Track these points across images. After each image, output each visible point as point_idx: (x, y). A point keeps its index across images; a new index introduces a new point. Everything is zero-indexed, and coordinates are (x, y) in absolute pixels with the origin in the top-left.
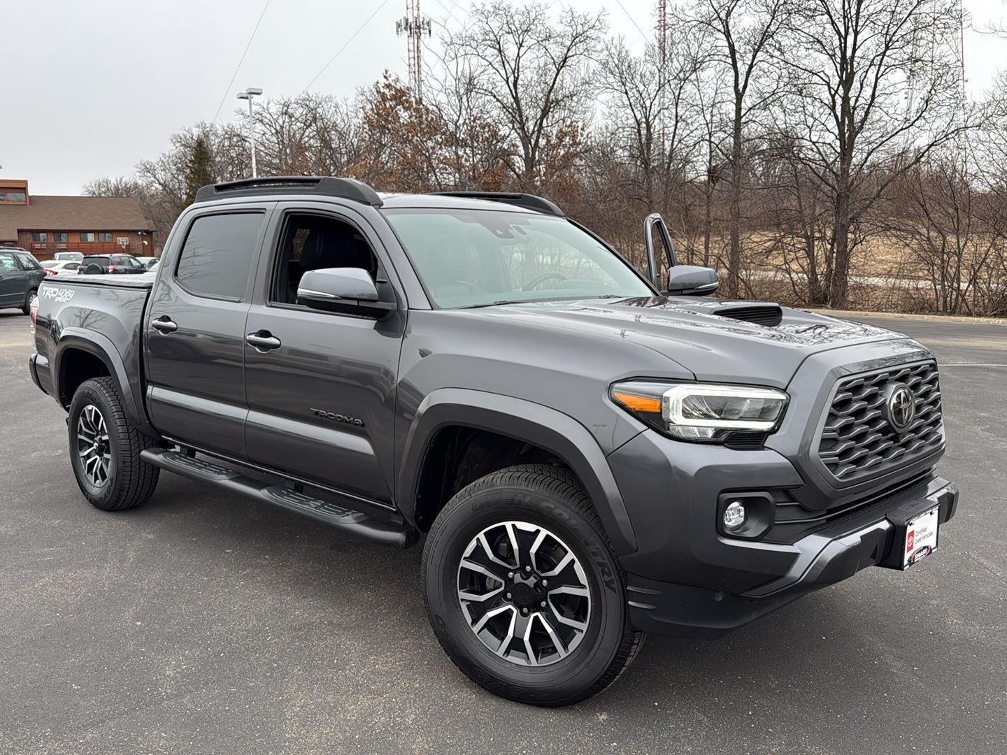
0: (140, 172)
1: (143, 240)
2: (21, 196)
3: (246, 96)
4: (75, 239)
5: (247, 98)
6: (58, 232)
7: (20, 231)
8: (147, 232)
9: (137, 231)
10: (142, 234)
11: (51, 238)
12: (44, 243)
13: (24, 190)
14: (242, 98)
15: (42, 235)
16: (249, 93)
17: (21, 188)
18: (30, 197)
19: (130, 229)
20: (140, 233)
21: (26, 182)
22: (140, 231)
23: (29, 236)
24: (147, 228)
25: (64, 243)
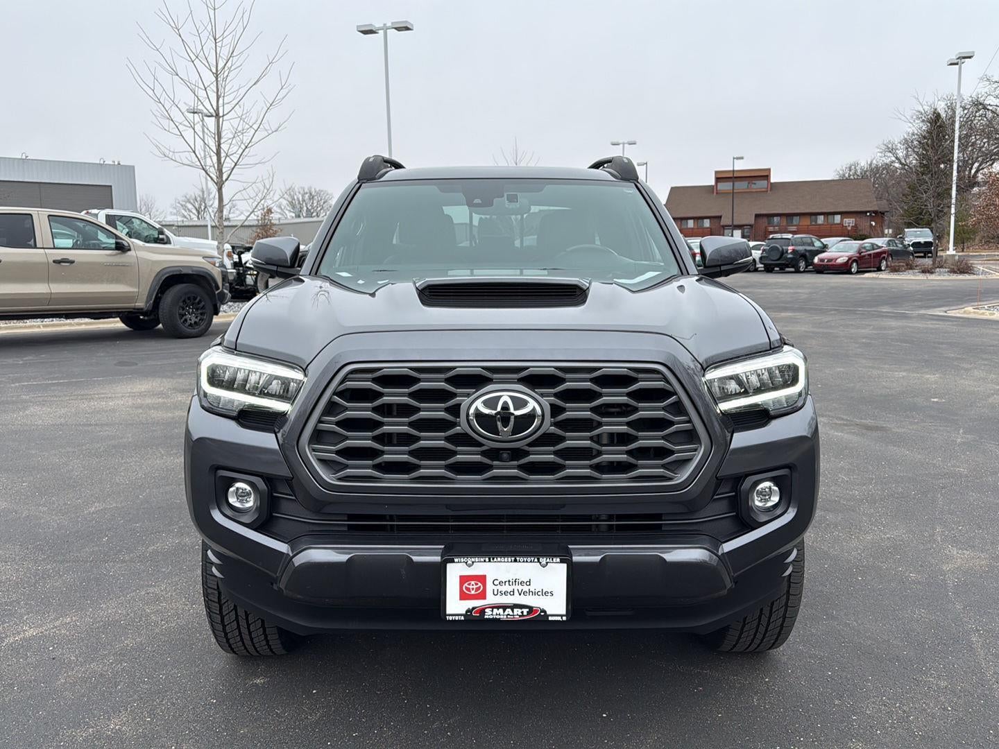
0: (881, 153)
1: (871, 221)
2: (763, 184)
3: (956, 61)
4: (806, 221)
5: (957, 64)
6: (790, 216)
7: (757, 216)
8: (876, 212)
9: (866, 212)
10: (870, 215)
11: (784, 221)
12: (777, 226)
13: (767, 177)
14: (951, 64)
15: (776, 219)
16: (958, 59)
17: (764, 175)
18: (771, 184)
19: (859, 210)
20: (868, 214)
21: (769, 170)
22: (869, 212)
23: (765, 220)
24: (876, 208)
25: (795, 226)
